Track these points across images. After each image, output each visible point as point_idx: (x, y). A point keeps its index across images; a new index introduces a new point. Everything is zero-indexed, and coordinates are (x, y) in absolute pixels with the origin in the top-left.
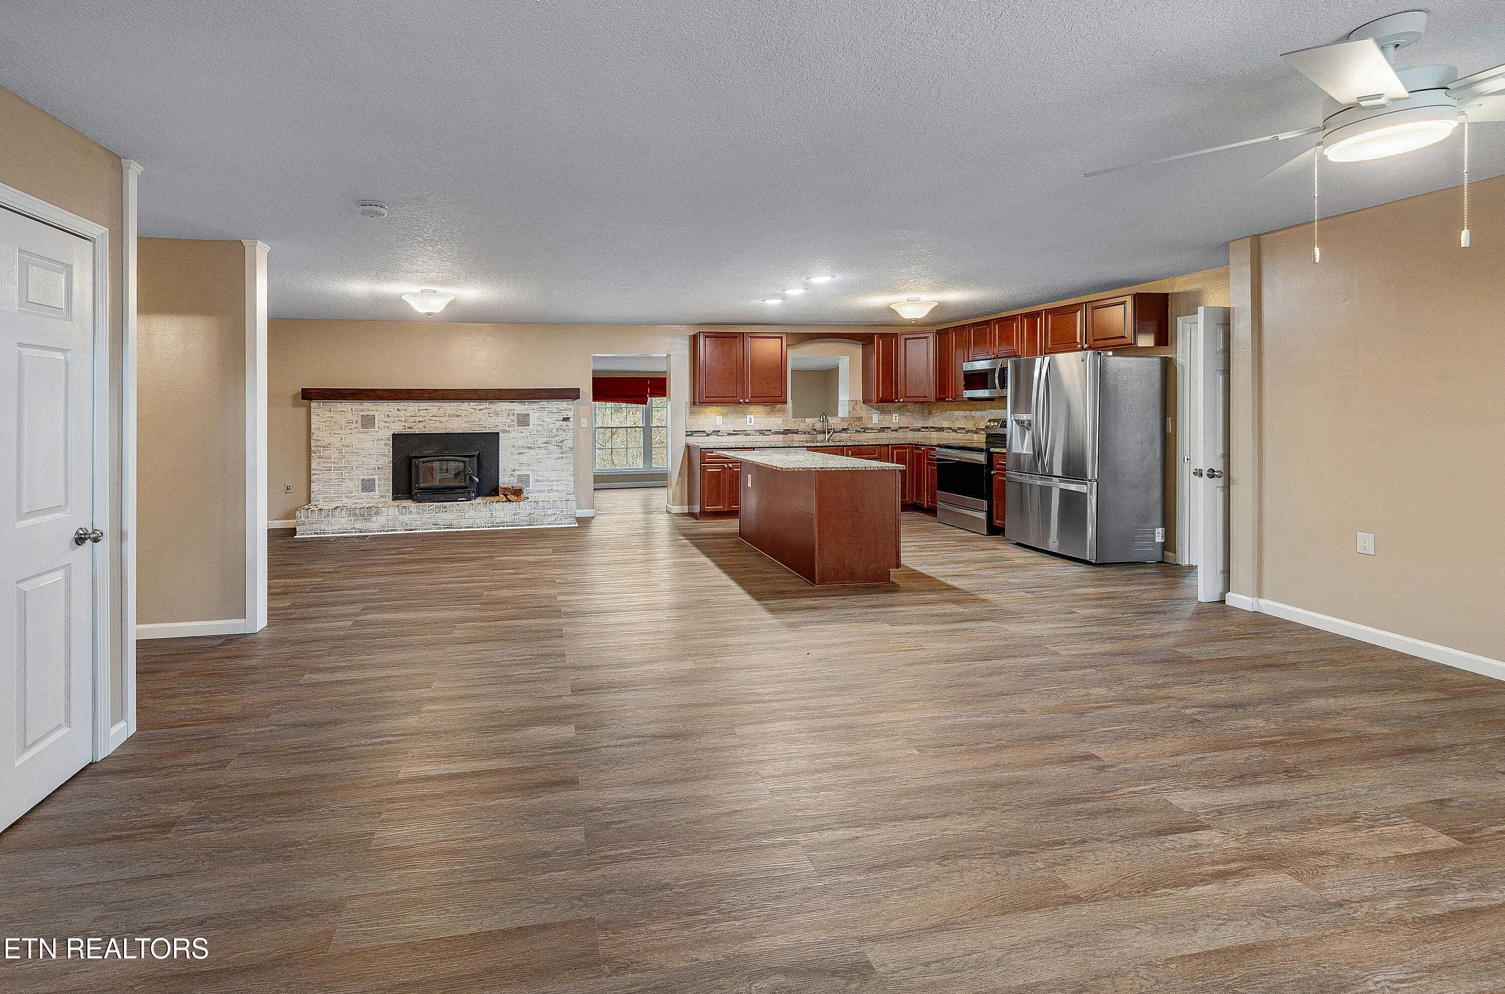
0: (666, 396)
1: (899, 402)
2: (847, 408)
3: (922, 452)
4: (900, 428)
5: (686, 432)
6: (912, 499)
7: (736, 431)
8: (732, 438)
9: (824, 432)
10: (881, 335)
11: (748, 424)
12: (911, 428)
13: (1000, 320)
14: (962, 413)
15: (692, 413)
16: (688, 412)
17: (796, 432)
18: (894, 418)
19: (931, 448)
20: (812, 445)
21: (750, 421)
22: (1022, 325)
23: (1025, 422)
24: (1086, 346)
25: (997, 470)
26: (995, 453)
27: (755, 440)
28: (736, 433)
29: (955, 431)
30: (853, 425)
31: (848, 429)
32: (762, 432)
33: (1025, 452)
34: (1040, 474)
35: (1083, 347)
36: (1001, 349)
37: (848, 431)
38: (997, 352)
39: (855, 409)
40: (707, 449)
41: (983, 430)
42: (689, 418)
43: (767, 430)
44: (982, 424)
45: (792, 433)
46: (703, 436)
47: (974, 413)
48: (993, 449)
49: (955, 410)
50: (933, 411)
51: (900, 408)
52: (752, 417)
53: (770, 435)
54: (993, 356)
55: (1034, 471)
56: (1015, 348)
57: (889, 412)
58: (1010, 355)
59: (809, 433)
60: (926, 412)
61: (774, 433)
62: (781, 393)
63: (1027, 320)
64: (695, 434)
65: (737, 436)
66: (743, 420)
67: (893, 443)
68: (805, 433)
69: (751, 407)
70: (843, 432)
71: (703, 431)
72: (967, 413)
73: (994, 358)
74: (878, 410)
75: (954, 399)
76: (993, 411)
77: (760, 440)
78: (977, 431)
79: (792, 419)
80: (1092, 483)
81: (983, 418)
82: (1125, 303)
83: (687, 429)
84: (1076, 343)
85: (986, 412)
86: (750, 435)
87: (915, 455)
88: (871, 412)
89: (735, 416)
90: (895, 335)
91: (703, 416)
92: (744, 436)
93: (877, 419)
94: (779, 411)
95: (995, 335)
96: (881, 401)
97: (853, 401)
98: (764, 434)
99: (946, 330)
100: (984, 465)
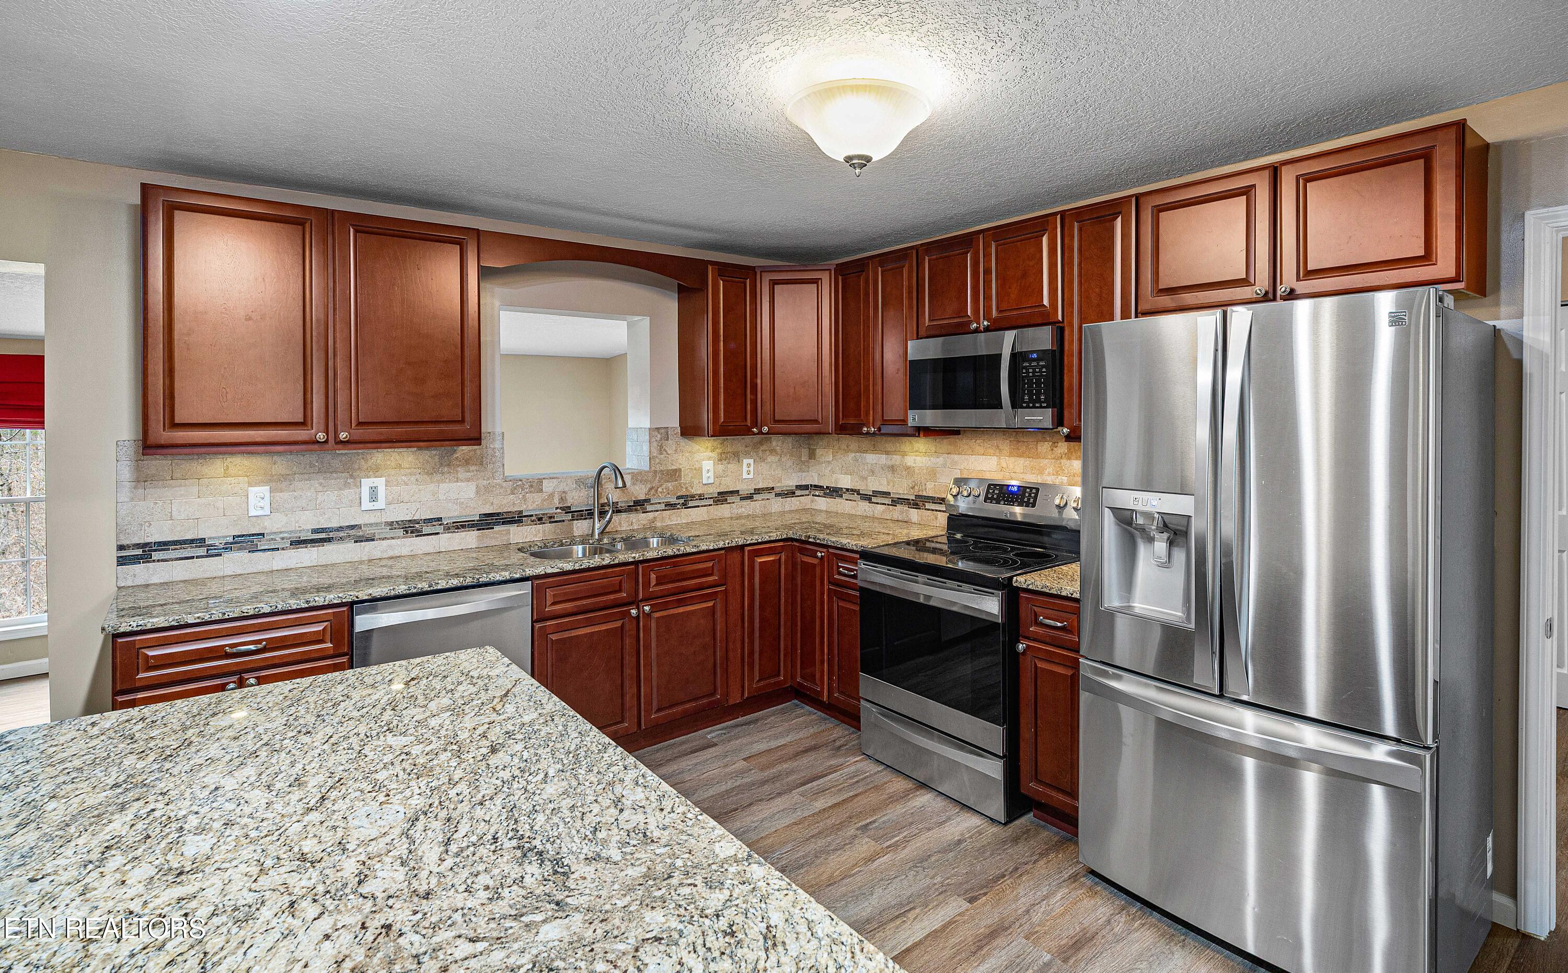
1: (760, 433)
2: (646, 448)
3: (815, 561)
4: (758, 491)
5: (121, 548)
6: (793, 677)
7: (322, 530)
8: (308, 555)
9: (590, 514)
10: (724, 269)
11: (366, 505)
12: (777, 490)
13: (999, 233)
14: (882, 459)
15: (141, 480)
16: (126, 473)
17: (516, 519)
18: (745, 468)
19: (841, 554)
20: (549, 571)
21: (373, 498)
22: (1066, 241)
23: (1148, 516)
24: (1281, 290)
25: (1035, 640)
26: (1027, 591)
27: (391, 553)
28: (323, 536)
29: (867, 498)
30: (660, 490)
31: (647, 501)
32: (411, 528)
33: (1140, 606)
34: (1221, 696)
35: (1267, 293)
36: (1004, 306)
37: (649, 508)
38: (994, 313)
39: (661, 449)
40: (135, 629)
41: (933, 500)
42: (132, 499)
43: (428, 521)
44: (930, 485)
45: (504, 523)
46: (192, 558)
47: (910, 460)
48: (1021, 581)
49: (866, 452)
50: (819, 452)
51: (756, 446)
52: (380, 482)
53: (438, 534)
54: (986, 323)
55: (1198, 680)
56: (1046, 302)
57: (737, 456)
58: (1032, 322)
59: (550, 517)
60: (805, 452)
61: (449, 529)
62: (463, 412)
63: (1080, 230)
64: (155, 556)
65: (328, 547)
66: (349, 493)
67: (754, 541)
68: (540, 519)
69: (377, 455)
70: (636, 510)
71: (192, 541)
72: (896, 459)
73: (987, 329)
74: (713, 451)
75: (879, 429)
76: (956, 457)
77: (405, 551)
78: (918, 502)
79: (504, 484)
80: (1428, 757)
81: (933, 473)
82: (1427, 157)
83: (122, 537)
84: (1244, 282)
85: (941, 460)
86: (373, 540)
87: (799, 567)
88: (697, 457)
89: (321, 484)
90: (750, 272)
91: (195, 489)
92: (351, 545)
93: (711, 474)
94: (467, 462)
95: (987, 272)
96: (722, 431)
97: (659, 434)
98: (419, 534)
99: (861, 265)
100: (998, 624)
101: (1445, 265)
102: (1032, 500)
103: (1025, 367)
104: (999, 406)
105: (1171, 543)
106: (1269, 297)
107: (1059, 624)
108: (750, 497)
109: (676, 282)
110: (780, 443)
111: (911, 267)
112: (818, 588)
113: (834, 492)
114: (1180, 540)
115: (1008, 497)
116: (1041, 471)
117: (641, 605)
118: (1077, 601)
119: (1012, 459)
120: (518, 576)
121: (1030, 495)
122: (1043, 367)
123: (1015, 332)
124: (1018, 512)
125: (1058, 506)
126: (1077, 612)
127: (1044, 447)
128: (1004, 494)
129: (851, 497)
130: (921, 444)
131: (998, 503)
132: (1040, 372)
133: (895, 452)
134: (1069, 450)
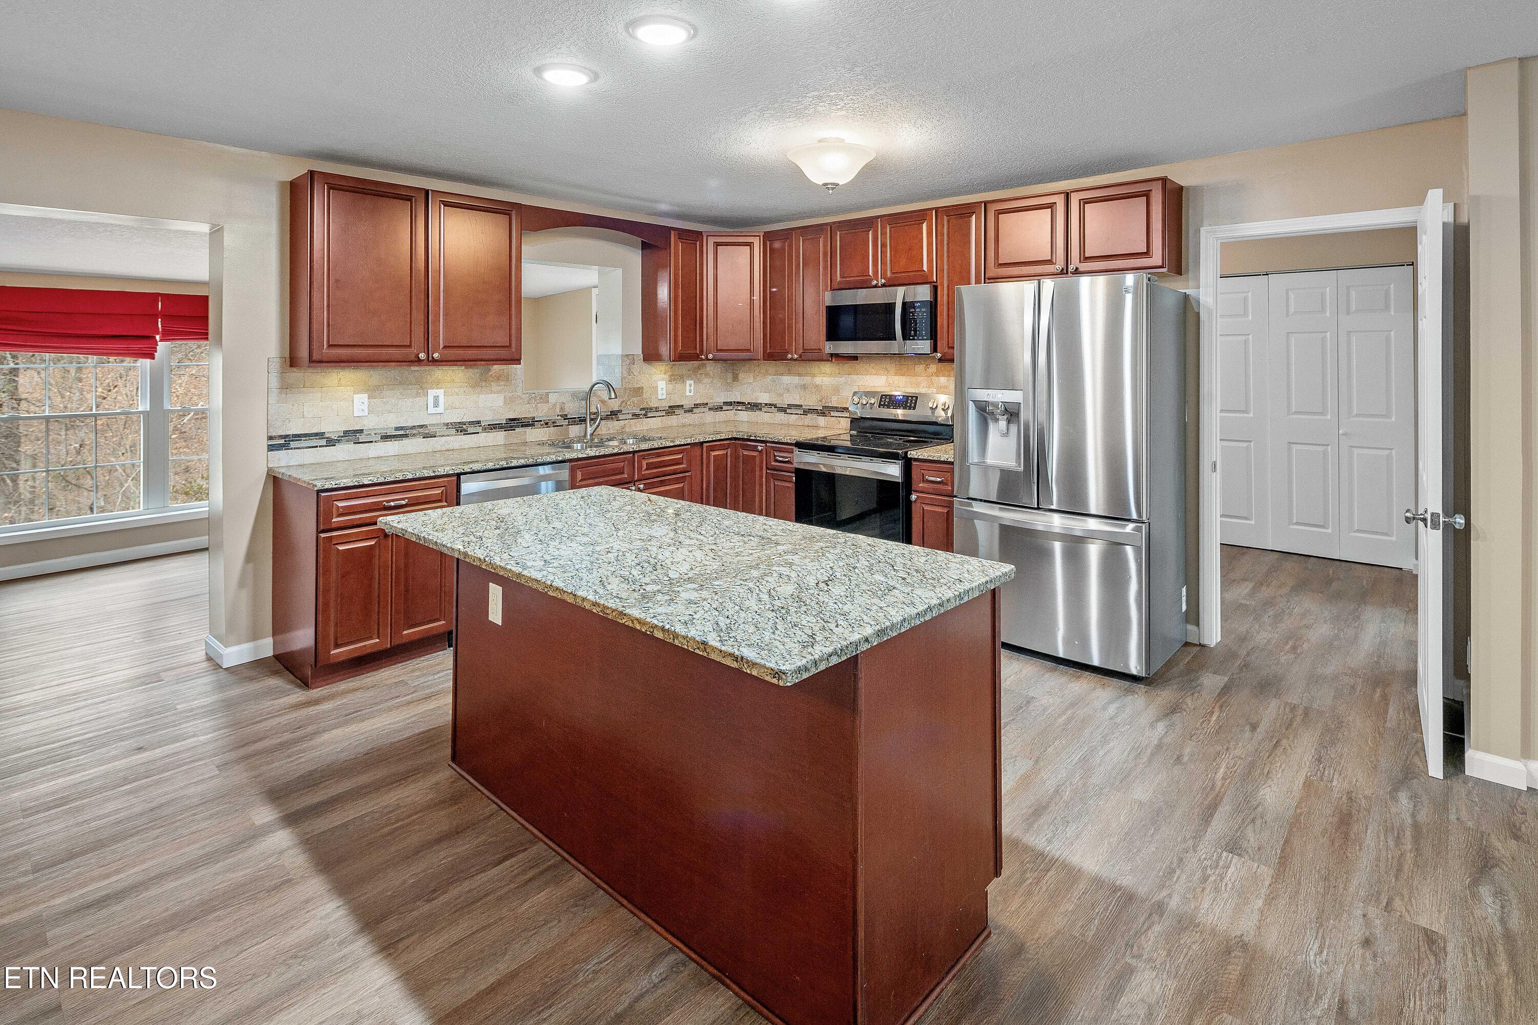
0: (207, 339)
1: (702, 359)
2: (619, 370)
3: (755, 454)
4: (697, 406)
5: (270, 438)
7: (401, 428)
8: (392, 447)
9: (582, 420)
10: (684, 234)
11: (431, 410)
12: (710, 405)
13: (894, 219)
14: (796, 380)
15: (285, 387)
16: (274, 382)
17: (529, 423)
18: (688, 388)
19: (780, 446)
20: (580, 456)
21: (436, 405)
22: (939, 229)
23: (995, 405)
24: (1071, 268)
25: (922, 492)
26: (916, 460)
27: (447, 447)
28: (402, 432)
29: (783, 410)
30: (628, 403)
31: (620, 411)
32: (461, 428)
33: (990, 461)
34: (1038, 508)
35: (1063, 269)
36: (896, 270)
37: (621, 417)
38: (889, 274)
39: (630, 372)
40: (334, 486)
41: (836, 409)
42: (278, 402)
43: (471, 423)
44: (834, 398)
45: (522, 426)
46: (317, 447)
47: (818, 380)
48: (913, 454)
49: (782, 374)
50: (741, 376)
51: (696, 370)
52: (440, 392)
53: (478, 433)
54: (883, 281)
55: (1025, 501)
56: (925, 268)
57: (681, 378)
58: (916, 282)
59: (554, 423)
60: (730, 376)
61: (485, 429)
62: (510, 340)
63: (948, 221)
64: (293, 444)
65: (406, 441)
66: (420, 401)
67: (710, 439)
68: (547, 424)
69: (438, 371)
70: (612, 418)
71: (316, 434)
72: (807, 380)
73: (884, 286)
74: (665, 373)
75: (800, 356)
76: (855, 377)
77: (456, 446)
78: (824, 411)
79: (523, 396)
80: (1144, 526)
81: (836, 390)
82: (1147, 194)
83: (271, 430)
84: (1050, 262)
85: (842, 380)
86: (435, 437)
87: (741, 459)
88: (656, 377)
89: (401, 393)
90: (697, 236)
91: (319, 395)
92: (420, 440)
93: (664, 391)
94: (498, 378)
95: (884, 245)
96: (680, 357)
97: (628, 358)
98: (464, 432)
99: (787, 234)
100: (898, 483)
101: (1156, 258)
102: (913, 405)
103: (912, 312)
104: (892, 337)
105: (1009, 422)
106: (1064, 272)
107: (939, 480)
108: (690, 411)
109: (640, 240)
110: (712, 368)
111: (826, 238)
112: (758, 473)
113: (755, 407)
114: (1014, 418)
115: (896, 404)
116: (918, 385)
117: (637, 484)
118: (952, 463)
119: (897, 377)
120: (560, 459)
121: (911, 401)
122: (924, 312)
123: (904, 288)
124: (900, 413)
125: (931, 408)
126: (952, 471)
127: (920, 368)
128: (893, 401)
129: (770, 410)
130: (827, 367)
131: (889, 407)
132: (923, 315)
133: (806, 374)
134: (937, 370)
